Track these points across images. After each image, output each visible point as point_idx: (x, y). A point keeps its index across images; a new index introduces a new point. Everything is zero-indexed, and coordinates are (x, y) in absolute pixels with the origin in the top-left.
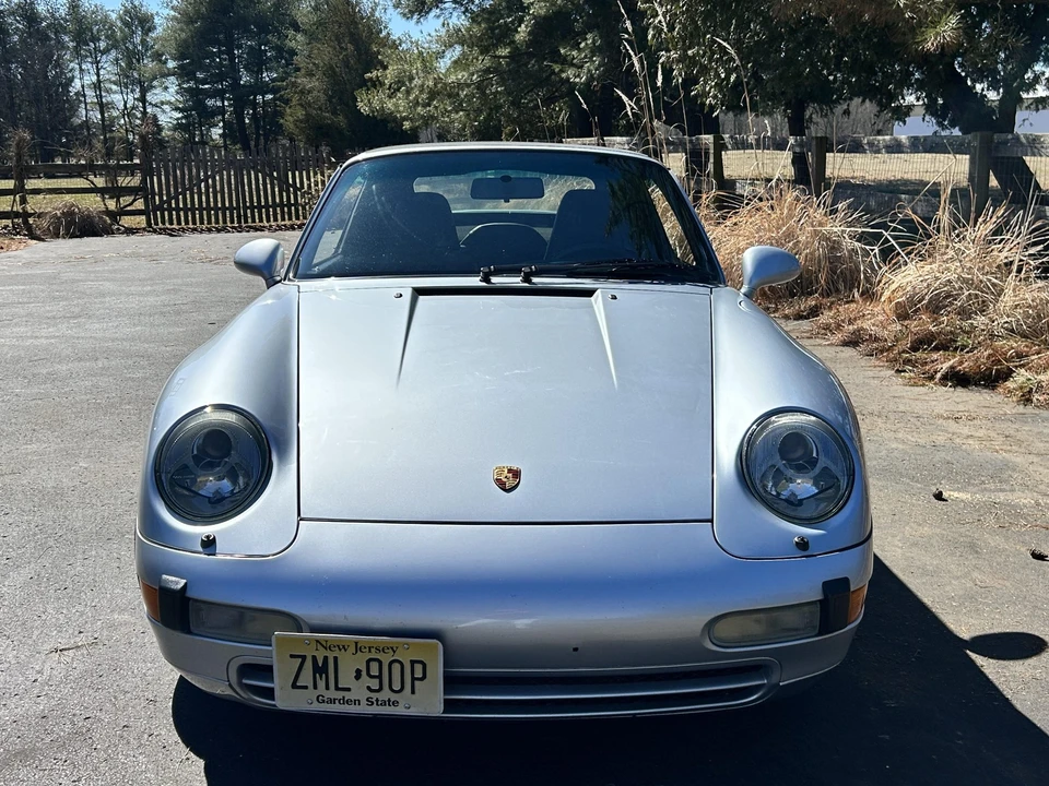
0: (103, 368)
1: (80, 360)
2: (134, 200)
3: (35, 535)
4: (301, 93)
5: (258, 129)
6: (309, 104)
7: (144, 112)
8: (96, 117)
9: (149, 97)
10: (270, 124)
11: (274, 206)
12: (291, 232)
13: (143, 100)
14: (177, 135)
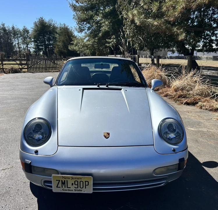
0: (17, 101)
1: (13, 99)
2: (25, 66)
4: (58, 45)
5: (49, 52)
6: (59, 48)
7: (27, 49)
8: (18, 50)
9: (28, 46)
10: (52, 52)
11: (52, 67)
12: (56, 73)
13: (27, 47)
14: (34, 53)
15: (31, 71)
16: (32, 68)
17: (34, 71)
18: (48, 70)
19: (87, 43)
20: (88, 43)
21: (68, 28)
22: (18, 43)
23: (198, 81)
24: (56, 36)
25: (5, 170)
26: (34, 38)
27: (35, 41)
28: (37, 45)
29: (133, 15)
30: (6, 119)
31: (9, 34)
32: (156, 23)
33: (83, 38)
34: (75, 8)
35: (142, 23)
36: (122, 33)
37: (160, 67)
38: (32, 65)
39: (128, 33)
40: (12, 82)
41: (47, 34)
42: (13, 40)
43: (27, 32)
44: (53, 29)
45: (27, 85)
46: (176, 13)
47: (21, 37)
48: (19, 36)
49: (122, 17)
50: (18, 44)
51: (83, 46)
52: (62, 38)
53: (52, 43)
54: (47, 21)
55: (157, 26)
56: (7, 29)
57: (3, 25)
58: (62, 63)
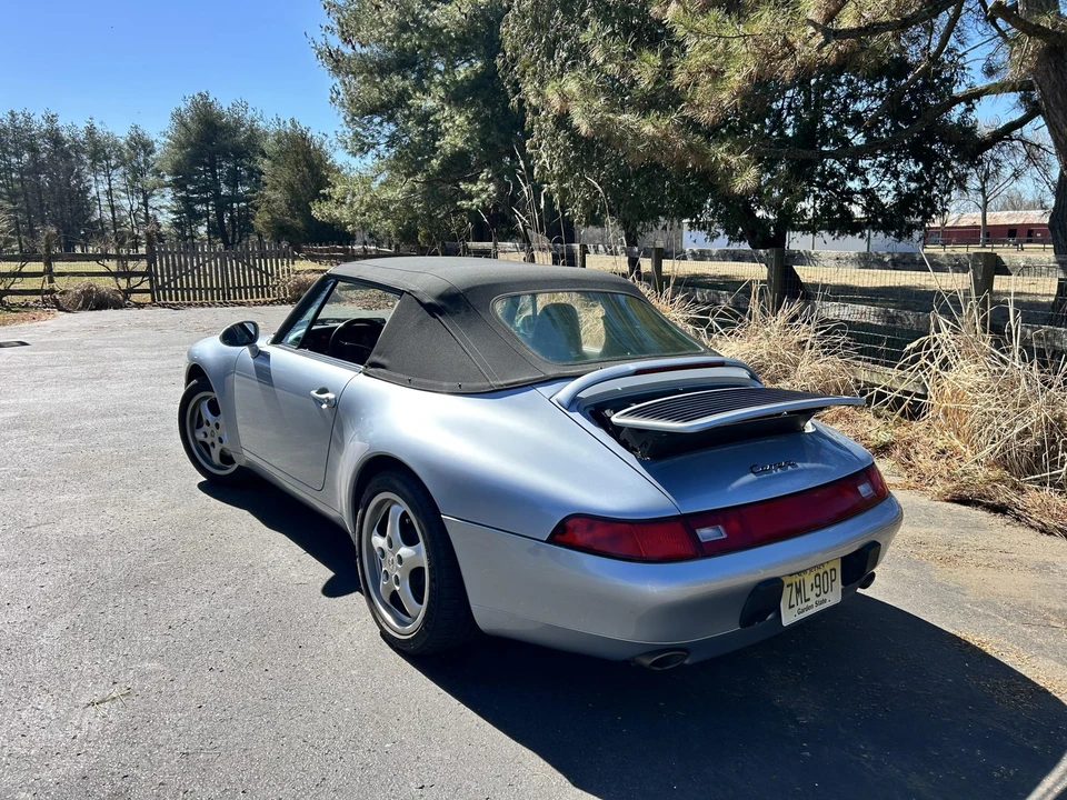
0: (123, 423)
1: (104, 416)
2: (142, 282)
3: (69, 584)
4: (268, 202)
5: (234, 227)
6: (273, 210)
7: (147, 214)
8: (108, 215)
9: (150, 203)
10: (243, 225)
11: (251, 287)
12: (265, 307)
13: (145, 204)
14: (172, 231)
15: (165, 299)
16: (170, 290)
17: (177, 299)
18: (235, 298)
19: (385, 196)
20: (389, 194)
21: (309, 135)
22: (111, 189)
23: (808, 344)
24: (261, 166)
25: (101, 705)
26: (176, 173)
27: (178, 185)
28: (186, 200)
29: (564, 97)
30: (83, 497)
31: (71, 157)
32: (648, 129)
33: (370, 174)
34: (337, 63)
35: (599, 127)
36: (521, 163)
37: (668, 291)
38: (169, 276)
39: (544, 162)
40: (95, 347)
41: (227, 158)
42: (89, 177)
43: (147, 147)
44: (250, 138)
45: (156, 358)
46: (725, 95)
47: (122, 169)
48: (113, 162)
49: (521, 102)
50: (109, 192)
51: (370, 208)
52: (286, 174)
53: (246, 193)
54: (225, 109)
55: (652, 139)
56: (65, 134)
57: (51, 119)
58: (288, 271)
